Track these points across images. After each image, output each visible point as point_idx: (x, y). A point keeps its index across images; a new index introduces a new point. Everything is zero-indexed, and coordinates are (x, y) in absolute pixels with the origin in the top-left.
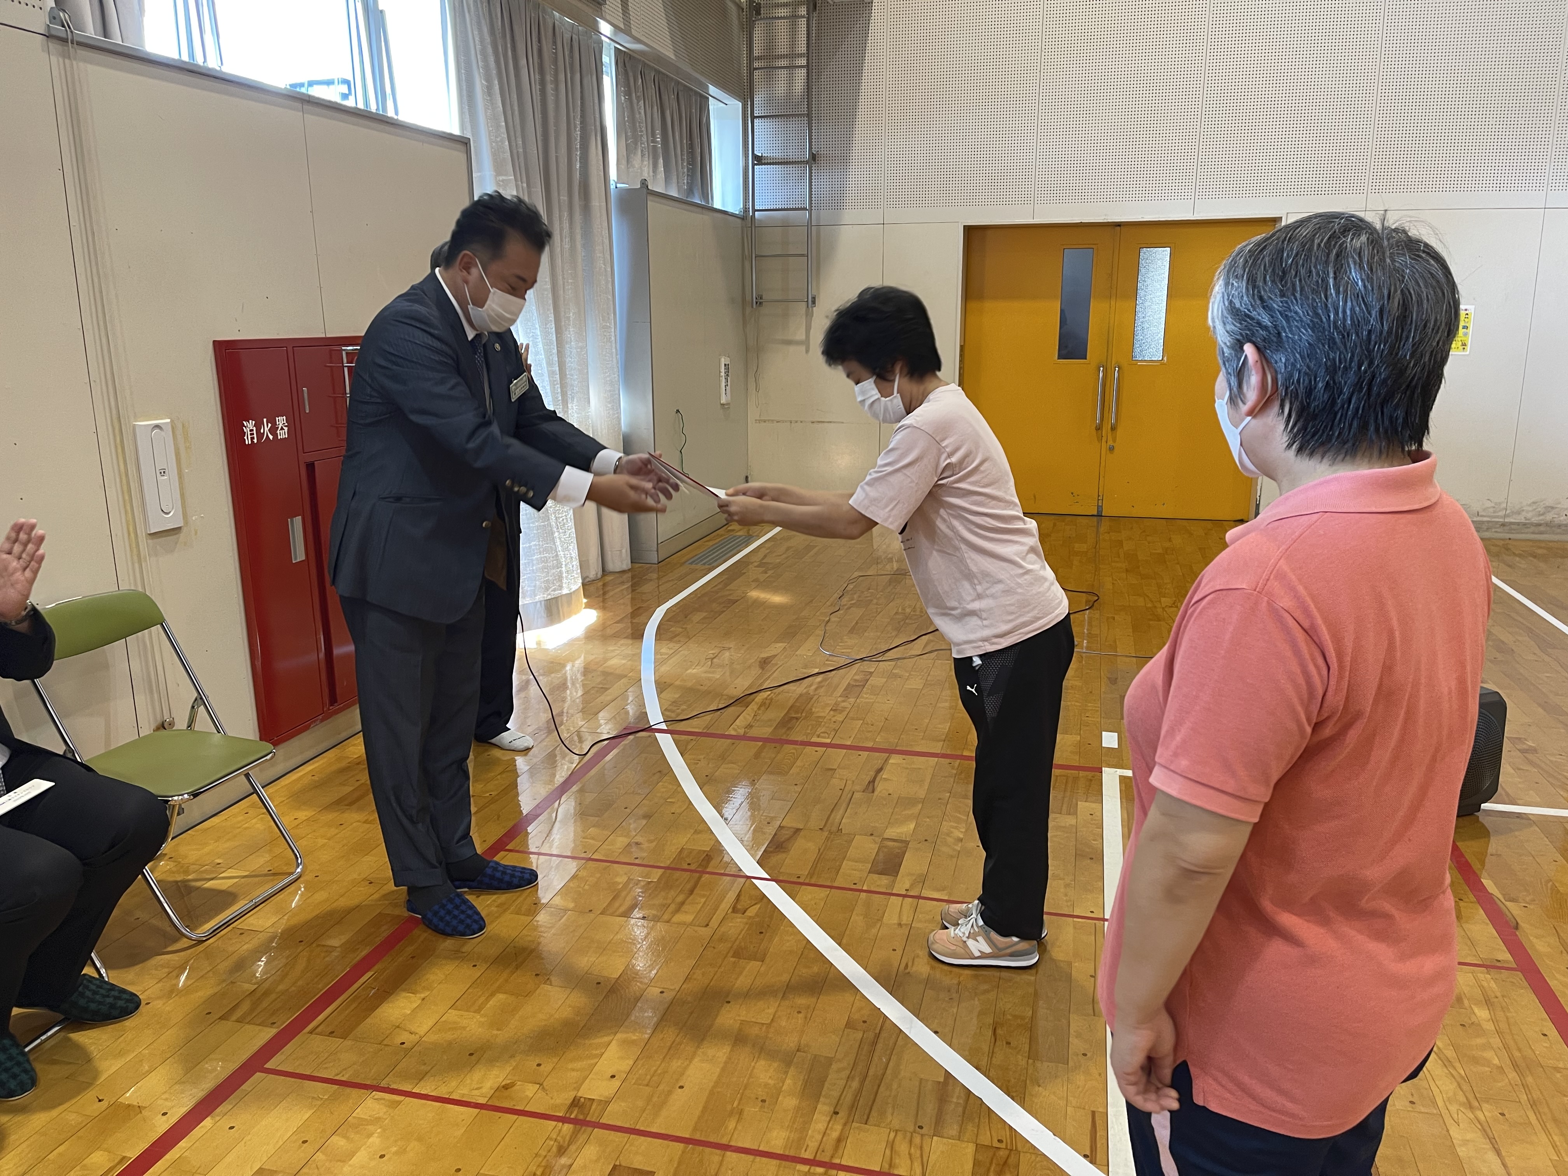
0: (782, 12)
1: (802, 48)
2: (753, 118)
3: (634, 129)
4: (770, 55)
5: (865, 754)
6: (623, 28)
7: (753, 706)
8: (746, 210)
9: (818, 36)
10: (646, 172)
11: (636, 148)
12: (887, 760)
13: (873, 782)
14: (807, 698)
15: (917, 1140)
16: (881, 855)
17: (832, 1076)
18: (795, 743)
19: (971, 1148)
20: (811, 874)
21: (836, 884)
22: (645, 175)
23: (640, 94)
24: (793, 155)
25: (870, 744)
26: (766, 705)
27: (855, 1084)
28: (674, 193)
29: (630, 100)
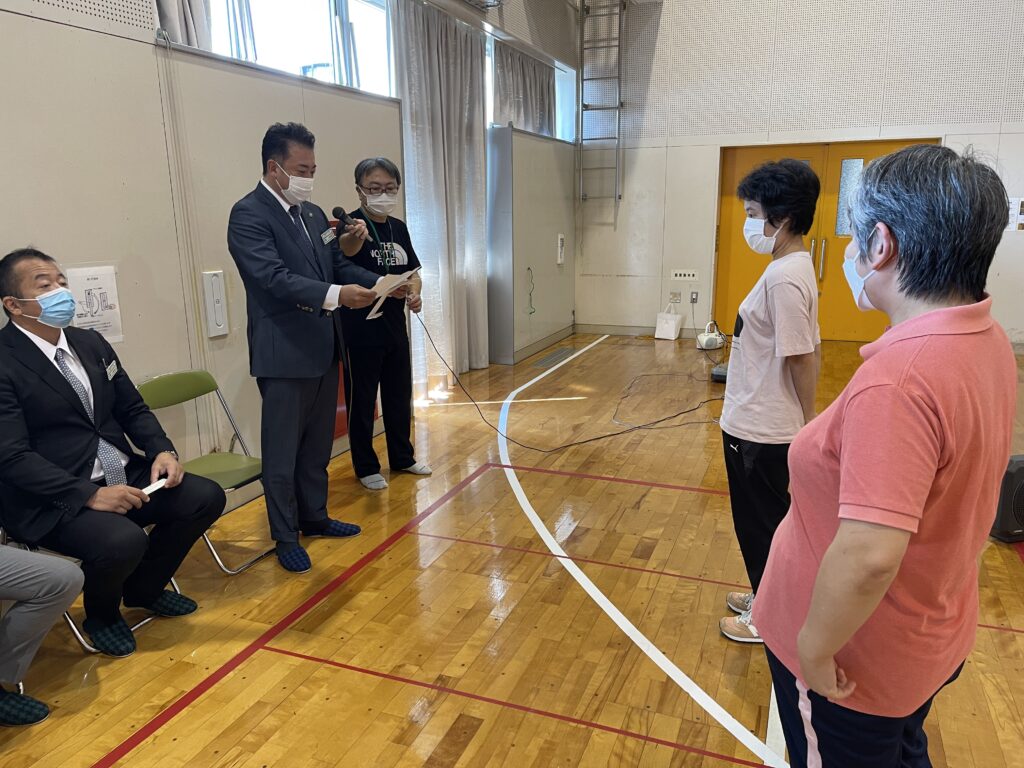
0: (604, 11)
1: (615, 34)
2: (583, 80)
3: (505, 89)
4: (595, 40)
5: (635, 485)
6: (500, 27)
7: (566, 454)
8: (577, 139)
9: (627, 26)
10: (513, 117)
11: (506, 102)
12: (649, 490)
13: (639, 503)
14: (601, 450)
15: (646, 713)
16: (640, 548)
17: (596, 674)
18: (591, 477)
19: (679, 721)
20: (594, 556)
21: (609, 562)
22: (512, 119)
23: (510, 67)
24: (607, 103)
25: (639, 480)
26: (576, 453)
27: (610, 680)
28: (530, 130)
29: (504, 72)
